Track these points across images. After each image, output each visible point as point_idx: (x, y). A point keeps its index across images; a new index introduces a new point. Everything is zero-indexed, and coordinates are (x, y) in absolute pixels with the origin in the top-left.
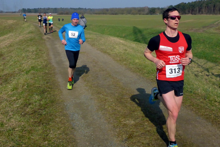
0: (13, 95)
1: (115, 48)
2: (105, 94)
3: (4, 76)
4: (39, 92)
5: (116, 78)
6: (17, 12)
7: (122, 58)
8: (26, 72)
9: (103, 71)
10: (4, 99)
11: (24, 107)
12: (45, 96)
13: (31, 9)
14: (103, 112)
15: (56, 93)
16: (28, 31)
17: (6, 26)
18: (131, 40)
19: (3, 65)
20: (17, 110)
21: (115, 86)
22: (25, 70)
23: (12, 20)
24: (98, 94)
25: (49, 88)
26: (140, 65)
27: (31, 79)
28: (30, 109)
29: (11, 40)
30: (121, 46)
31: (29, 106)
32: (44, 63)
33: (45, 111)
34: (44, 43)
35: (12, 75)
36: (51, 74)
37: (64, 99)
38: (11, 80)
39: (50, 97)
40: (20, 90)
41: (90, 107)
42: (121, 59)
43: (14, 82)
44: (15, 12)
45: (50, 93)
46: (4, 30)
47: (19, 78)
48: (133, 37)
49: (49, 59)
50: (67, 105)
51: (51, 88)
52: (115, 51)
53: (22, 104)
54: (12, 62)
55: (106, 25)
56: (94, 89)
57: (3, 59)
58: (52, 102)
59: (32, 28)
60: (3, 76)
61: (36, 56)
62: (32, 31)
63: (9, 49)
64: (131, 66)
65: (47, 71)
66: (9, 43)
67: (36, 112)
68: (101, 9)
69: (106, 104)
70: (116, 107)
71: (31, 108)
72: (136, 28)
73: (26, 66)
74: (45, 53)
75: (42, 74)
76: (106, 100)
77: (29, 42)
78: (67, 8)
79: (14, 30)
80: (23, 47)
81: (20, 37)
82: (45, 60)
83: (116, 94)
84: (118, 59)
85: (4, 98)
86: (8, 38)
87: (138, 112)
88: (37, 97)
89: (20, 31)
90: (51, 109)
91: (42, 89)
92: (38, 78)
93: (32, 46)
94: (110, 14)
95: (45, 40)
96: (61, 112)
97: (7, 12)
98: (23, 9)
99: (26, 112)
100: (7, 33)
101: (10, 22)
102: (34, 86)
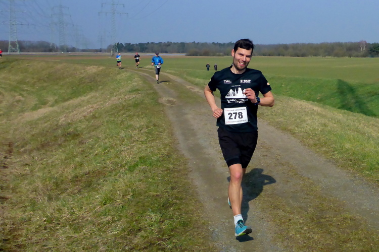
0: (105, 213)
1: (304, 121)
2: (288, 209)
3: (83, 175)
4: (157, 206)
5: (309, 178)
6: (105, 51)
7: (319, 140)
8: (130, 167)
9: (283, 165)
10: (87, 220)
11: (129, 235)
12: (170, 213)
13: (133, 45)
14: (285, 243)
15: (191, 208)
16: (128, 88)
17: (83, 78)
18: (334, 106)
19: (82, 154)
20: (114, 242)
21: (308, 194)
22: (126, 164)
23: (96, 67)
24: (274, 209)
25: (177, 198)
26: (354, 154)
27: (140, 180)
28: (142, 239)
29: (95, 106)
30: (315, 117)
31: (139, 234)
32: (165, 150)
33: (172, 242)
34: (162, 111)
35: (100, 174)
36: (178, 172)
37: (207, 219)
38: (99, 185)
39: (179, 216)
40: (119, 203)
41: (259, 234)
42: (317, 142)
43: (105, 188)
44: (100, 51)
45: (179, 209)
46: (79, 85)
47: (116, 179)
48: (337, 100)
49: (173, 143)
50: (214, 230)
51: (181, 199)
52: (304, 127)
53: (123, 230)
54: (100, 149)
55: (284, 76)
56: (266, 199)
57: (81, 143)
58: (185, 225)
59: (136, 82)
60: (82, 177)
61: (147, 137)
62: (137, 87)
63: (91, 124)
64: (337, 156)
65: (171, 166)
66: (90, 112)
67: (154, 244)
68: (273, 45)
69: (292, 227)
70: (311, 233)
71: (142, 236)
72: (344, 83)
73: (128, 157)
74: (164, 130)
75: (162, 171)
76: (290, 220)
77: (132, 109)
78: (206, 43)
79: (99, 85)
80: (120, 119)
81: (112, 99)
82: (166, 145)
83: (311, 210)
84: (311, 142)
85: (87, 218)
86: (88, 102)
87: (353, 242)
88: (153, 215)
89: (112, 87)
90: (183, 238)
91: (162, 200)
92: (154, 179)
93: (138, 116)
94: (291, 56)
95: (163, 105)
96: (203, 243)
97: (83, 51)
98: (118, 44)
99: (132, 245)
100: (85, 92)
101: (92, 70)
102: (147, 194)
